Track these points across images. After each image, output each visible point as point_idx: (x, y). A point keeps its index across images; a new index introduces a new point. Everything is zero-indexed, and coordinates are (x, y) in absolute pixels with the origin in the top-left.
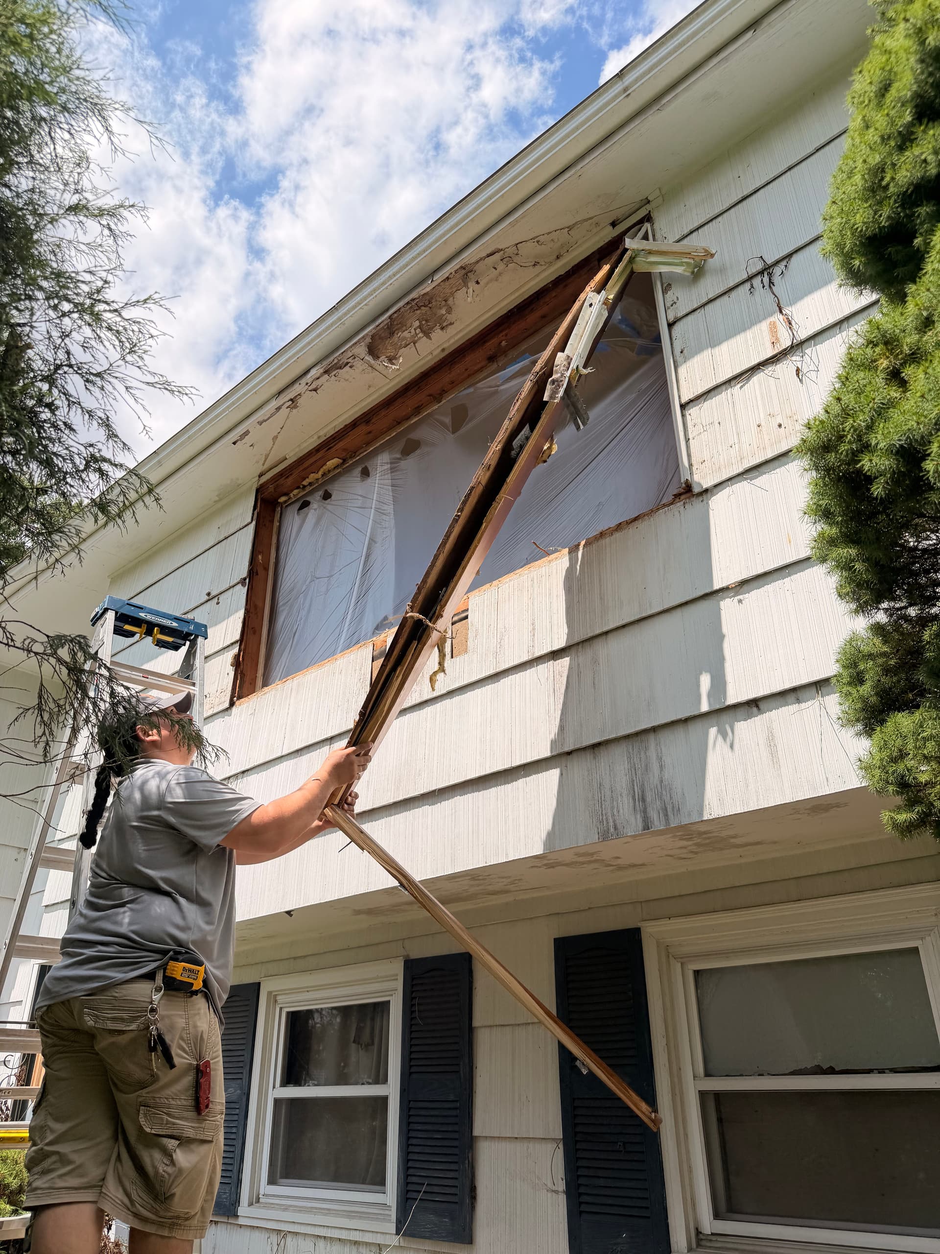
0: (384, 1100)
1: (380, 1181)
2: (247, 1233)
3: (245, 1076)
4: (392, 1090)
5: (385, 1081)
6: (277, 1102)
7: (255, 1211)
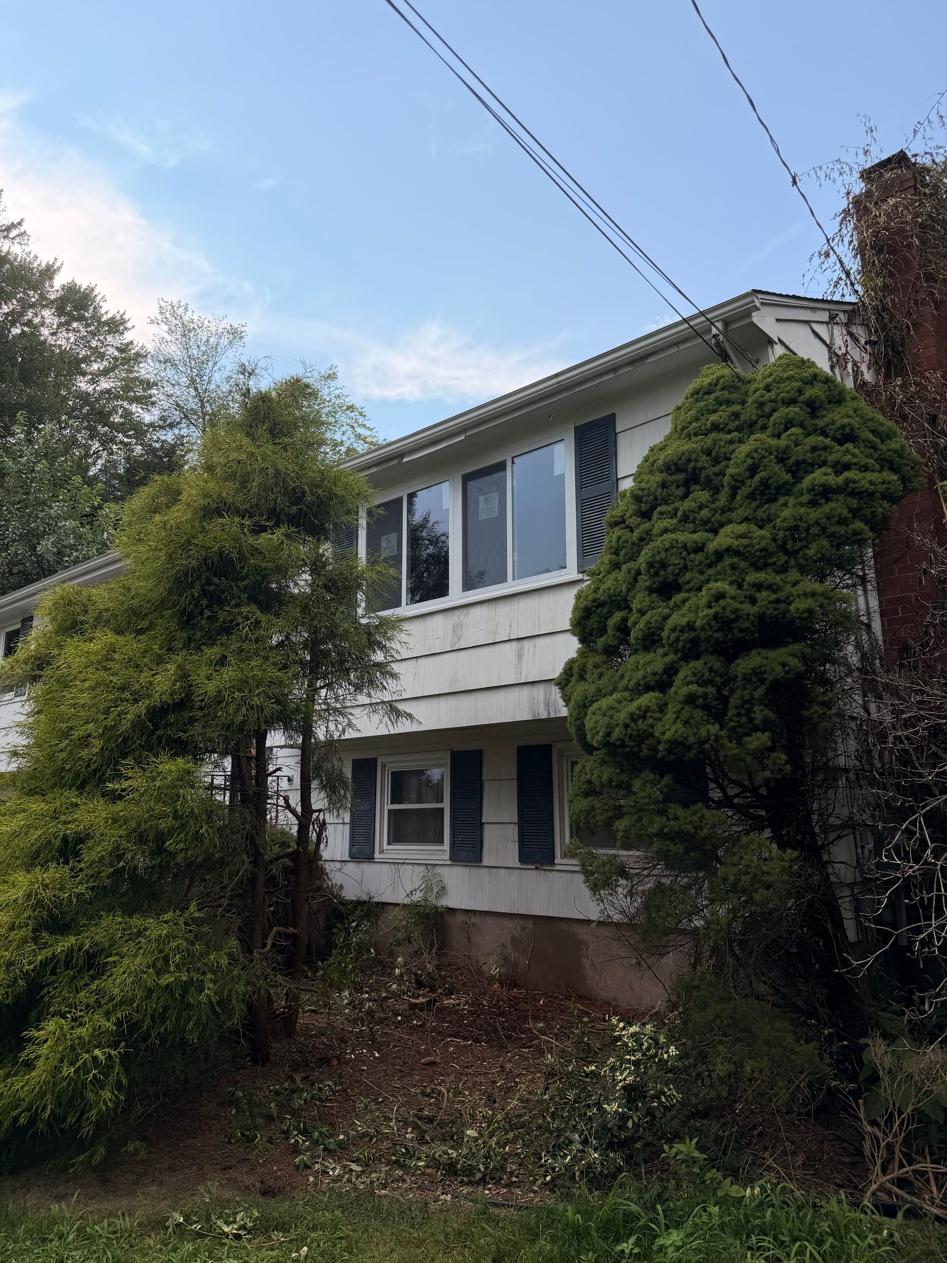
0: (442, 810)
1: (441, 841)
2: (379, 865)
3: (373, 800)
4: (446, 805)
5: (442, 801)
6: (389, 811)
7: (382, 856)
